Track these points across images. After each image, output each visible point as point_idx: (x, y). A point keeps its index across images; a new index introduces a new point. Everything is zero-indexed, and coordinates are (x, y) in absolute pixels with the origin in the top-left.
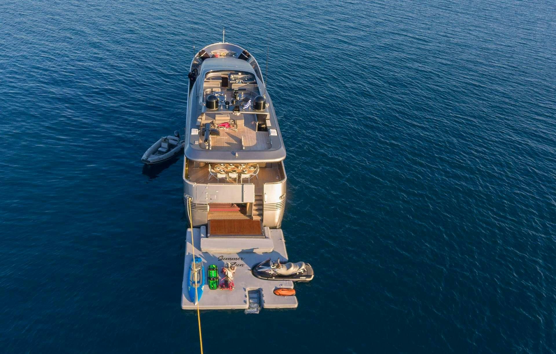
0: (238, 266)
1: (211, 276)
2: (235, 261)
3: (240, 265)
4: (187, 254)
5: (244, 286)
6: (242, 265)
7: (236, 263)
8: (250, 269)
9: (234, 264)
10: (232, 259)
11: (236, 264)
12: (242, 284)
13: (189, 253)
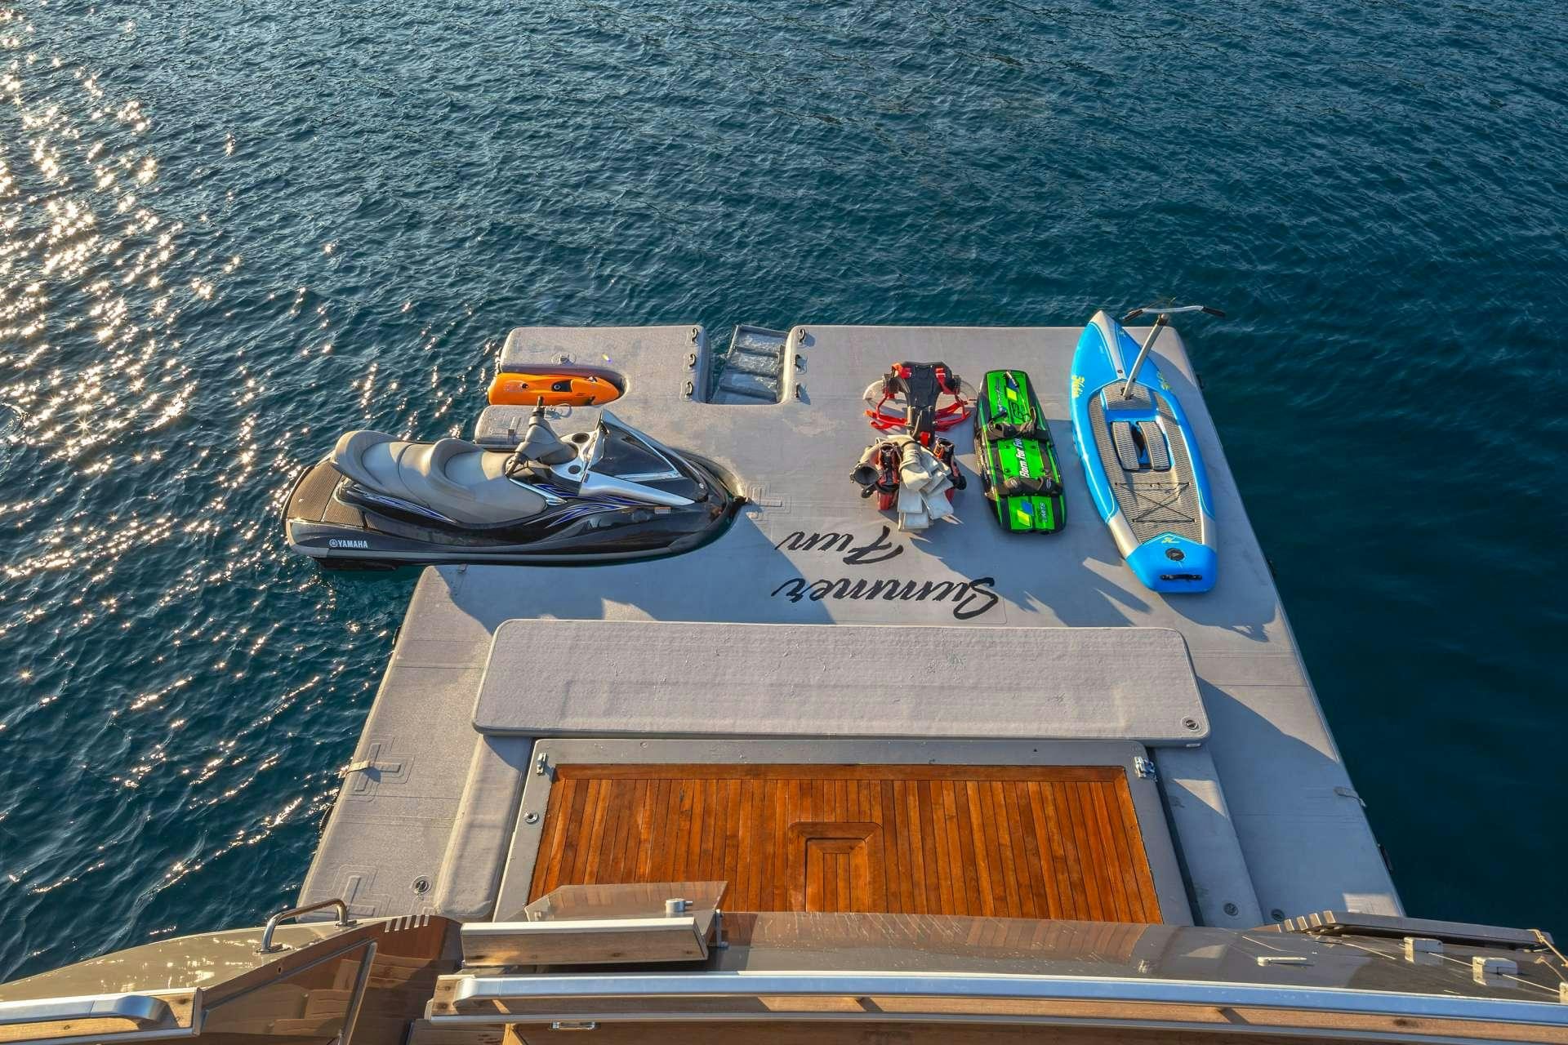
0: (836, 537)
1: (1038, 450)
2: (855, 573)
3: (815, 539)
4: (1278, 628)
5: (805, 412)
6: (798, 541)
7: (848, 561)
8: (750, 515)
9: (863, 551)
10: (878, 587)
11: (845, 553)
12: (813, 423)
13: (1259, 635)
